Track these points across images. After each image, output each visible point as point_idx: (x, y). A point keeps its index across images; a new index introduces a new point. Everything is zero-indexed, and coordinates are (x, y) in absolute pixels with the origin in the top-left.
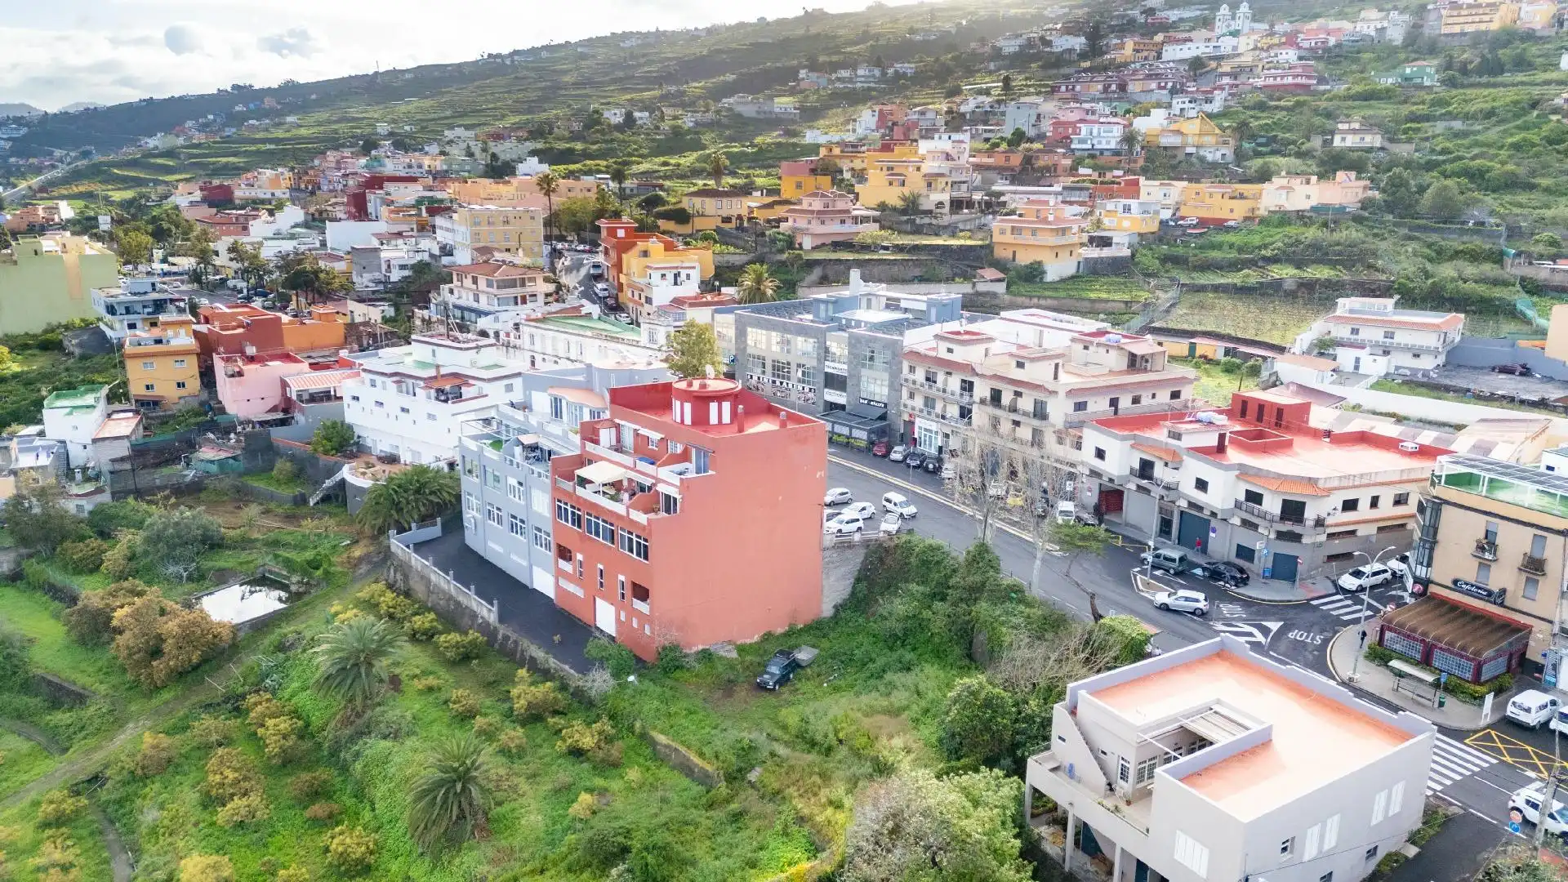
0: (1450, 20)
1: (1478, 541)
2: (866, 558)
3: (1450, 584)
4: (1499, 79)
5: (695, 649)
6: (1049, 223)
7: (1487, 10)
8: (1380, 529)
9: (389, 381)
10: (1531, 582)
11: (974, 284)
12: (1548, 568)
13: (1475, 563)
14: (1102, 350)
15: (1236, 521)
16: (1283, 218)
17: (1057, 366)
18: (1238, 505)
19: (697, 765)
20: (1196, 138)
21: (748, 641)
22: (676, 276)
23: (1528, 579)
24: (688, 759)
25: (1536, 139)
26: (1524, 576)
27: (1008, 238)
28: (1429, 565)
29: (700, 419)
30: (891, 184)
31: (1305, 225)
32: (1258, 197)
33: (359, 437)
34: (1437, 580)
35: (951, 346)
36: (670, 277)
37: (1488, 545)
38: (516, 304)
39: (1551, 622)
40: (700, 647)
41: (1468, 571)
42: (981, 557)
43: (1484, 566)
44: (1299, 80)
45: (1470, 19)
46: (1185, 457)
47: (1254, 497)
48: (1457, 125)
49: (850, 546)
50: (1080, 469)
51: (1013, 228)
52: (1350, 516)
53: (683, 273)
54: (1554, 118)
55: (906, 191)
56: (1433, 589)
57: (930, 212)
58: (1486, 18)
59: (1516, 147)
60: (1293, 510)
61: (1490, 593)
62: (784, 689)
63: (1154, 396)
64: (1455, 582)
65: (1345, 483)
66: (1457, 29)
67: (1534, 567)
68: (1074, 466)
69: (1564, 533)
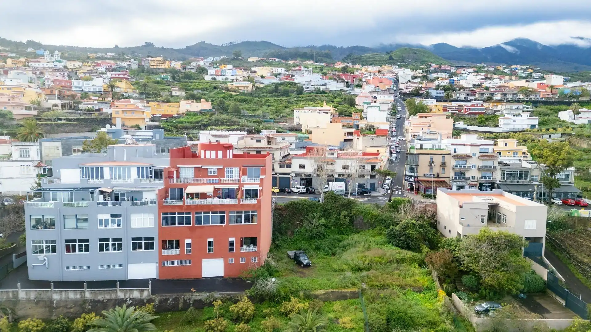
0: (152, 64)
1: (429, 162)
3: (423, 176)
7: (163, 62)
10: (443, 169)
12: (447, 164)
13: (429, 168)
15: (357, 176)
16: (188, 114)
18: (357, 171)
19: (348, 292)
20: (124, 90)
24: (341, 292)
26: (441, 167)
27: (121, 116)
28: (417, 172)
32: (178, 107)
34: (419, 176)
35: (218, 139)
37: (431, 163)
39: (449, 178)
41: (427, 171)
43: (431, 169)
44: (125, 76)
45: (158, 64)
46: (336, 160)
50: (292, 175)
51: (122, 111)
56: (419, 179)
57: (50, 108)
58: (163, 65)
60: (373, 168)
61: (434, 175)
64: (425, 175)
67: (443, 165)
68: (289, 174)
69: (449, 154)
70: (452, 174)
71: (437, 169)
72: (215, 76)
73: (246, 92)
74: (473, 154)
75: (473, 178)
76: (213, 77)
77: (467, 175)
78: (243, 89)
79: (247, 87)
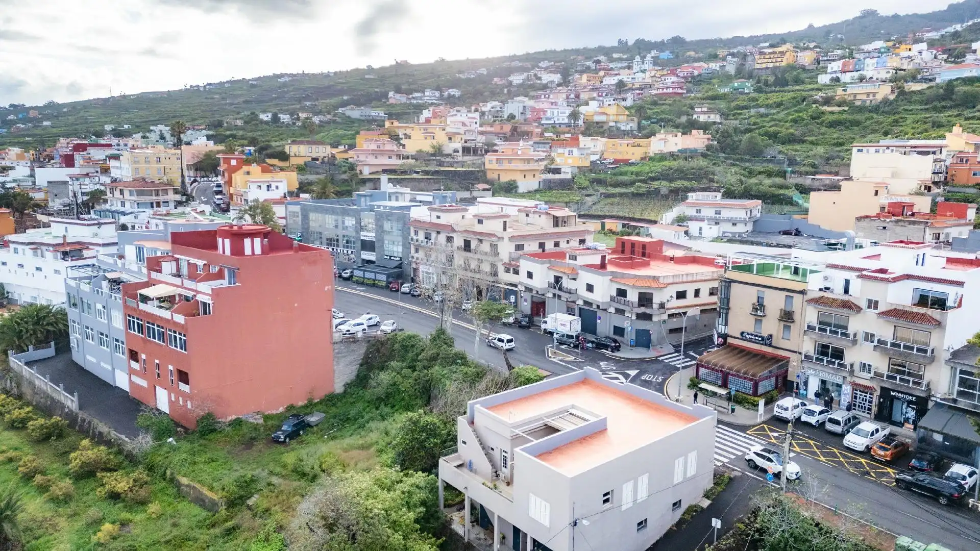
0: (760, 61)
1: (754, 304)
2: (368, 349)
3: (739, 336)
4: (786, 88)
5: (230, 418)
6: (519, 155)
7: (779, 55)
8: (702, 311)
9: (27, 248)
10: (787, 328)
11: (471, 193)
12: (797, 317)
13: (753, 318)
14: (537, 216)
15: (612, 310)
16: (662, 157)
17: (505, 222)
18: (612, 299)
19: (207, 497)
20: (615, 118)
21: (275, 412)
22: (269, 187)
23: (785, 326)
24: (202, 494)
25: (805, 117)
26: (782, 323)
27: (495, 166)
28: (726, 324)
29: (238, 250)
30: (426, 138)
31: (675, 160)
32: (648, 145)
33: (8, 293)
34: (731, 334)
35: (439, 214)
36: (264, 187)
37: (759, 306)
38: (152, 207)
39: (800, 353)
40: (234, 417)
41: (749, 326)
42: (440, 336)
43: (758, 321)
44: (676, 90)
45: (770, 60)
46: (579, 271)
47: (622, 293)
48: (762, 110)
49: (356, 341)
50: (520, 287)
51: (497, 159)
52: (682, 302)
53: (274, 185)
54: (814, 106)
55: (434, 142)
56: (730, 340)
57: (450, 155)
58: (779, 60)
59: (795, 121)
60: (645, 300)
61: (763, 338)
62: (293, 442)
63: (568, 242)
64: (742, 334)
65: (677, 280)
66: (764, 66)
67: (787, 317)
68: (516, 286)
69: (803, 292)
70: (808, 347)
71: (771, 326)
72: (839, 75)
73: (868, 103)
74: (870, 301)
75: (865, 367)
76: (834, 75)
77: (848, 359)
78: (864, 97)
79: (874, 94)
